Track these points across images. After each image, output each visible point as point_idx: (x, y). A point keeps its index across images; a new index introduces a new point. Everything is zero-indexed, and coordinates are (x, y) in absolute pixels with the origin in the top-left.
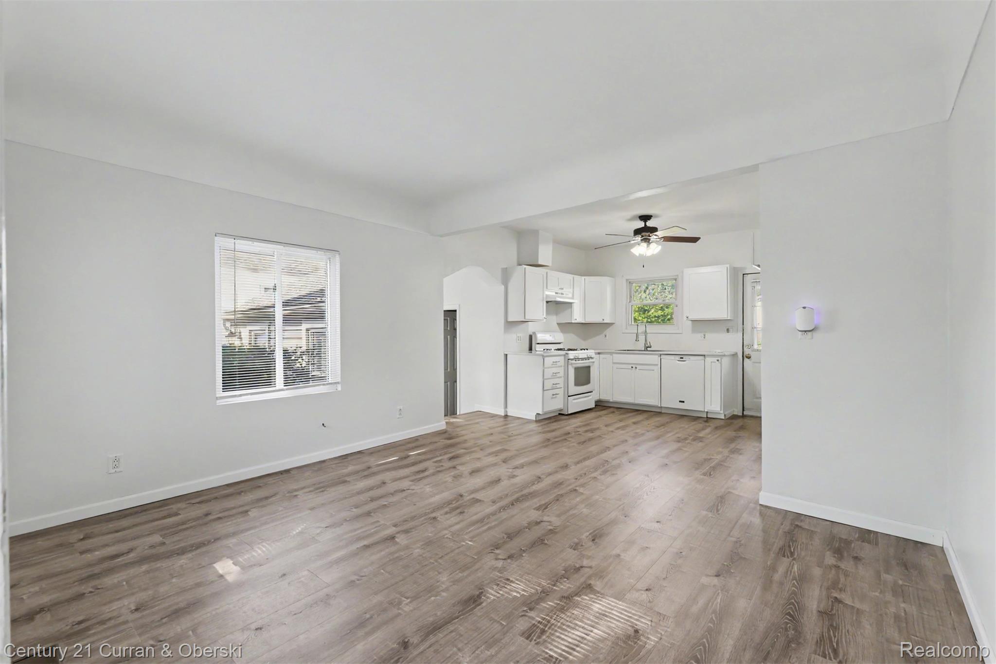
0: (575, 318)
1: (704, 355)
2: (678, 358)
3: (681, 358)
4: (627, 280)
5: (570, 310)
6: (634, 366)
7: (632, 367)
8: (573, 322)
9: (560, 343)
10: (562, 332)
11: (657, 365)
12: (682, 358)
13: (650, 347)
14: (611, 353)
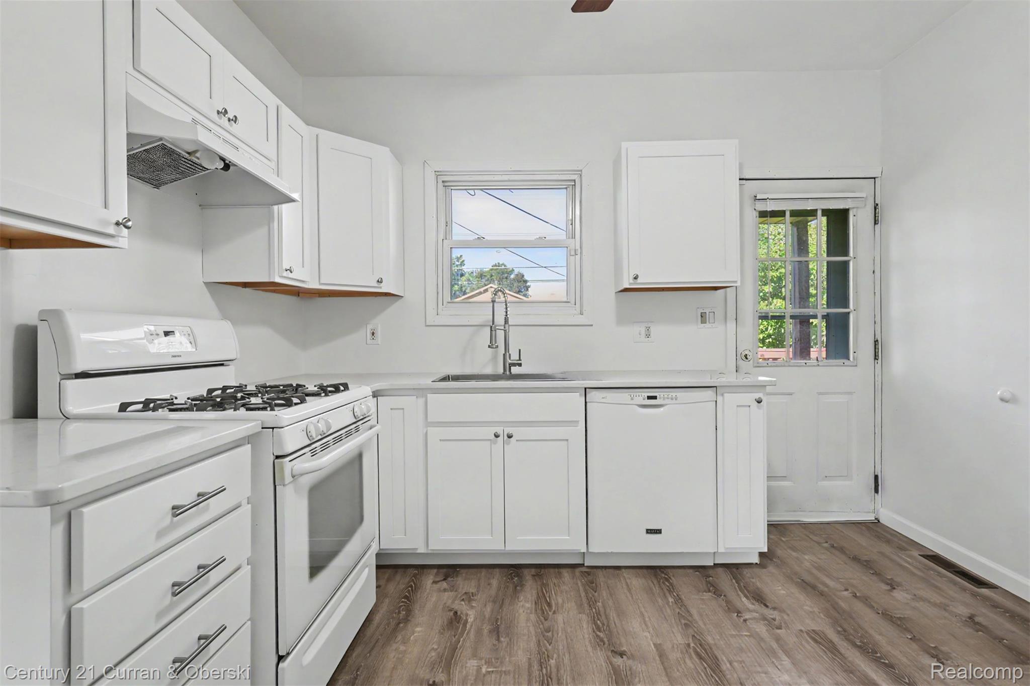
0: (286, 265)
1: (716, 387)
2: (641, 397)
3: (649, 398)
4: (438, 174)
5: (264, 230)
6: (499, 430)
7: (497, 436)
8: (278, 280)
9: (220, 364)
10: (225, 317)
11: (576, 423)
12: (655, 398)
13: (520, 365)
14: (420, 392)
